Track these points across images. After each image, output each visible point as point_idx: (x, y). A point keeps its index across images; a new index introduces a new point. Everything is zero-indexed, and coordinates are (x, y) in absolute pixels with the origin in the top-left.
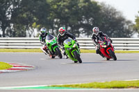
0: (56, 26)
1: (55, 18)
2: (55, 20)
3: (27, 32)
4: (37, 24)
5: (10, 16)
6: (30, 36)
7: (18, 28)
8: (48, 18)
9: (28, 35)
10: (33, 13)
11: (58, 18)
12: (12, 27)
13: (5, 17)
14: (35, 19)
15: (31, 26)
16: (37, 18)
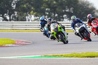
0: (48, 13)
1: (47, 8)
3: (27, 17)
4: (34, 12)
5: (15, 6)
6: (29, 20)
7: (20, 15)
8: (42, 8)
9: (27, 20)
10: (31, 4)
11: (49, 8)
12: (16, 14)
13: (11, 7)
14: (32, 8)
15: (29, 13)
16: (34, 8)
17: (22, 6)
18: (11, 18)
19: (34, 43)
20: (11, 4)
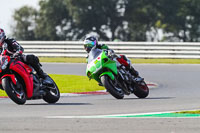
0: (189, 26)
1: (188, 14)
2: (188, 18)
3: (148, 33)
4: (162, 23)
5: (123, 10)
6: (152, 40)
7: (135, 28)
8: (179, 15)
9: (149, 38)
10: (158, 7)
11: (191, 15)
14: (159, 15)
15: (154, 25)
16: (162, 14)
17: (139, 10)
18: (116, 34)
19: (161, 86)
20: (115, 6)
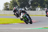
0: (46, 7)
1: (46, 4)
2: (46, 5)
3: (36, 9)
4: (40, 6)
5: (30, 3)
6: (37, 10)
7: (33, 7)
8: (44, 4)
9: (36, 10)
11: (47, 4)
12: (31, 7)
14: (39, 4)
15: (37, 7)
16: (40, 4)
17: (34, 3)
18: (29, 9)
19: (39, 21)
20: (28, 2)
